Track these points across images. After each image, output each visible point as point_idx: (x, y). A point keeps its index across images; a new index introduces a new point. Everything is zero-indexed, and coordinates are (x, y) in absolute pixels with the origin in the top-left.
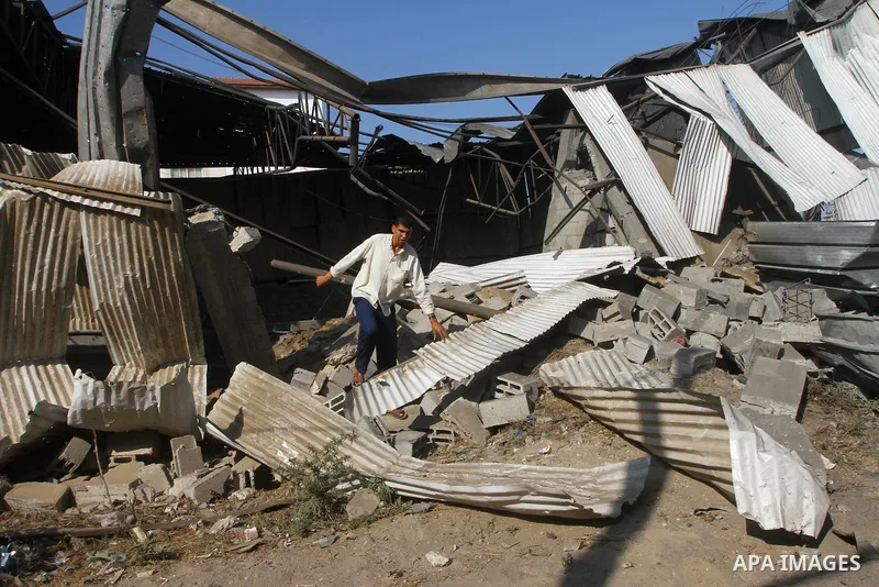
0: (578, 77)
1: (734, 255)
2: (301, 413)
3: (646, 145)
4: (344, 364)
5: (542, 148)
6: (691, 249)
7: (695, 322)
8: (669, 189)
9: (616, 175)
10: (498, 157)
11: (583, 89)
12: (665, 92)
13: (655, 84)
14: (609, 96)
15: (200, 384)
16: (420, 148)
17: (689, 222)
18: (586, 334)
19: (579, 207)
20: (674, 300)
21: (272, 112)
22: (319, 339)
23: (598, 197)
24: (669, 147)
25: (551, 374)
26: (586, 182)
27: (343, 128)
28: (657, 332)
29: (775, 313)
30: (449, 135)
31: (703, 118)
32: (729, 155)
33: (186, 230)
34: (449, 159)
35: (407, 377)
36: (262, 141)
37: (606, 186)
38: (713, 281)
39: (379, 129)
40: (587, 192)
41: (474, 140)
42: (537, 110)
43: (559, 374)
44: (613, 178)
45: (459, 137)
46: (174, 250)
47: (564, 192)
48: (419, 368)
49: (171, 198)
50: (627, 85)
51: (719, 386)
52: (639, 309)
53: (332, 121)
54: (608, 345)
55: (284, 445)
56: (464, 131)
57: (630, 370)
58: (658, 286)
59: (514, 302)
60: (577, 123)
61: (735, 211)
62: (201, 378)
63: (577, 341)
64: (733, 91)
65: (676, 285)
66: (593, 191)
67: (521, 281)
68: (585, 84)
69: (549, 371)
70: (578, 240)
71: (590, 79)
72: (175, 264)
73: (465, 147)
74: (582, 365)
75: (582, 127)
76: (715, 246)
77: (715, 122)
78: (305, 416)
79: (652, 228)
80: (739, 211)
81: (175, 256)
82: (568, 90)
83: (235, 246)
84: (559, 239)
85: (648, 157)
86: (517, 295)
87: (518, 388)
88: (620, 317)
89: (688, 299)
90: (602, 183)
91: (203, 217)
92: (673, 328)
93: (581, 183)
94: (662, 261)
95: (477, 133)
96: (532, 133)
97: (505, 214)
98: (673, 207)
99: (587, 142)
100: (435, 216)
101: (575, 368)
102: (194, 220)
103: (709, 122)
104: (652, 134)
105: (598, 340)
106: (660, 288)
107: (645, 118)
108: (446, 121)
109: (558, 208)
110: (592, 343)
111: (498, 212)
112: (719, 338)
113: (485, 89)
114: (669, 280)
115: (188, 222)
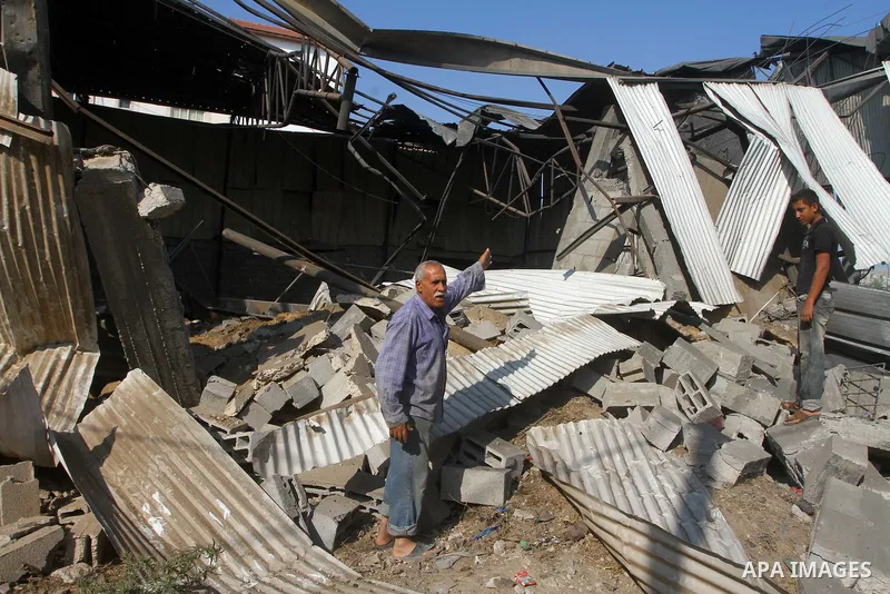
0: (626, 69)
1: (775, 309)
2: (190, 456)
3: (694, 162)
4: (277, 381)
5: (571, 145)
6: (730, 295)
7: (737, 400)
8: (714, 218)
9: (655, 191)
10: (517, 150)
11: (630, 83)
12: (725, 103)
13: (714, 93)
14: (660, 97)
15: (84, 379)
16: (432, 125)
17: (730, 261)
18: (594, 392)
19: (606, 221)
20: (710, 363)
21: (273, 58)
22: (260, 337)
23: (629, 214)
24: (719, 168)
25: (542, 444)
26: (617, 194)
27: (338, 83)
28: (686, 406)
29: (834, 400)
30: (466, 115)
31: (767, 141)
32: (789, 190)
33: (78, 176)
34: (461, 143)
35: (350, 421)
36: (260, 90)
37: (641, 203)
38: (758, 342)
39: (391, 97)
40: (618, 206)
41: (493, 125)
42: (573, 101)
43: (552, 444)
44: (650, 195)
45: (477, 119)
46: (58, 201)
47: (589, 202)
48: (370, 411)
49: (55, 130)
50: (681, 88)
51: (773, 513)
52: (663, 366)
53: (329, 74)
54: (620, 413)
55: (156, 496)
56: (483, 113)
57: (649, 460)
58: (689, 339)
59: (509, 331)
60: (616, 123)
61: (781, 256)
62: (87, 371)
63: (581, 400)
64: (800, 118)
65: (713, 344)
66: (625, 206)
67: (522, 303)
68: (634, 78)
69: (539, 437)
70: (596, 262)
71: (639, 73)
72: (59, 220)
73: (482, 132)
74: (585, 439)
75: (623, 129)
76: (754, 293)
77: (780, 149)
78: (196, 462)
79: (689, 262)
80: (786, 256)
81: (60, 209)
82: (613, 82)
83: (145, 208)
84: (573, 257)
85: (694, 176)
86: (514, 321)
87: (499, 459)
88: (641, 376)
89: (729, 365)
90: (637, 198)
91: (104, 162)
92: (709, 404)
93: (612, 195)
94: (697, 307)
95: (498, 118)
96: (563, 125)
97: (515, 213)
98: (715, 240)
99: (626, 146)
100: (436, 203)
101: (575, 441)
102: (90, 164)
103: (773, 147)
104: (702, 150)
105: (609, 402)
106: (690, 342)
107: (693, 131)
108: (463, 96)
109: (579, 219)
110: (600, 404)
111: (507, 210)
112: (766, 427)
113: (514, 64)
114: (703, 333)
115: (82, 165)
